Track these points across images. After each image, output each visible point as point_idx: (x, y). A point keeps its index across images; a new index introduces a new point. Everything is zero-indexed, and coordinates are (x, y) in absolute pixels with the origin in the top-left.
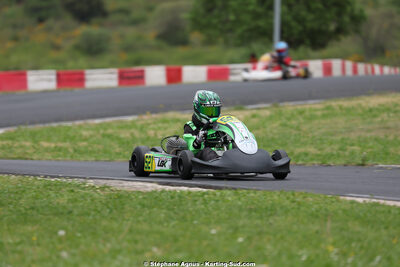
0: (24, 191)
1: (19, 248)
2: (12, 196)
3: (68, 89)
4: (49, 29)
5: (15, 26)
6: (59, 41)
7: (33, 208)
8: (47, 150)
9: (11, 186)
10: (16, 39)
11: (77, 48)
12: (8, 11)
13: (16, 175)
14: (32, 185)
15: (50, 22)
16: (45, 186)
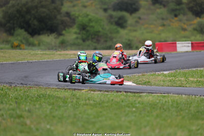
0: (191, 103)
1: (199, 131)
2: (186, 105)
3: (198, 51)
4: (180, 21)
5: (163, 19)
6: (185, 26)
7: (198, 112)
8: (193, 82)
9: (184, 101)
10: (164, 25)
11: (195, 29)
12: (159, 11)
13: (185, 95)
14: (195, 100)
15: (181, 17)
16: (201, 101)
